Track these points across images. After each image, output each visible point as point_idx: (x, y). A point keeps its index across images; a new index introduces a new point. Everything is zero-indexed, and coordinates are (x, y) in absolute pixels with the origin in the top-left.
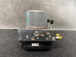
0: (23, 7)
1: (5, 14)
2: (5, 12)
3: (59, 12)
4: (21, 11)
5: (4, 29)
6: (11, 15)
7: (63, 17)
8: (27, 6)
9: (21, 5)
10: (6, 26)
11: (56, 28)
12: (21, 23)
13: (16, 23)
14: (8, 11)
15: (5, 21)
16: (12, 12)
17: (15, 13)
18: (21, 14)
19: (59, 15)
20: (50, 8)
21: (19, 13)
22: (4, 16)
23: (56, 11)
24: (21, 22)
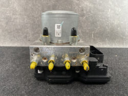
0: (39, 5)
1: (8, 20)
2: (9, 15)
3: (110, 13)
4: (37, 12)
5: (6, 47)
6: (18, 21)
7: (116, 22)
8: (47, 4)
9: (35, 2)
10: (11, 40)
11: (103, 44)
12: (37, 35)
13: (28, 35)
14: (13, 14)
15: (9, 31)
16: (20, 14)
17: (25, 17)
18: (36, 18)
19: (108, 18)
20: (90, 5)
21: (33, 16)
22: (7, 23)
23: (103, 11)
24: (37, 33)
